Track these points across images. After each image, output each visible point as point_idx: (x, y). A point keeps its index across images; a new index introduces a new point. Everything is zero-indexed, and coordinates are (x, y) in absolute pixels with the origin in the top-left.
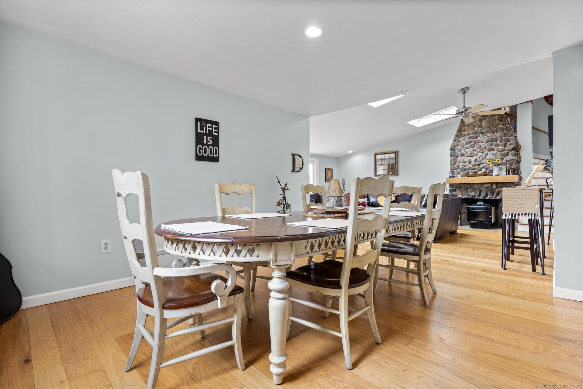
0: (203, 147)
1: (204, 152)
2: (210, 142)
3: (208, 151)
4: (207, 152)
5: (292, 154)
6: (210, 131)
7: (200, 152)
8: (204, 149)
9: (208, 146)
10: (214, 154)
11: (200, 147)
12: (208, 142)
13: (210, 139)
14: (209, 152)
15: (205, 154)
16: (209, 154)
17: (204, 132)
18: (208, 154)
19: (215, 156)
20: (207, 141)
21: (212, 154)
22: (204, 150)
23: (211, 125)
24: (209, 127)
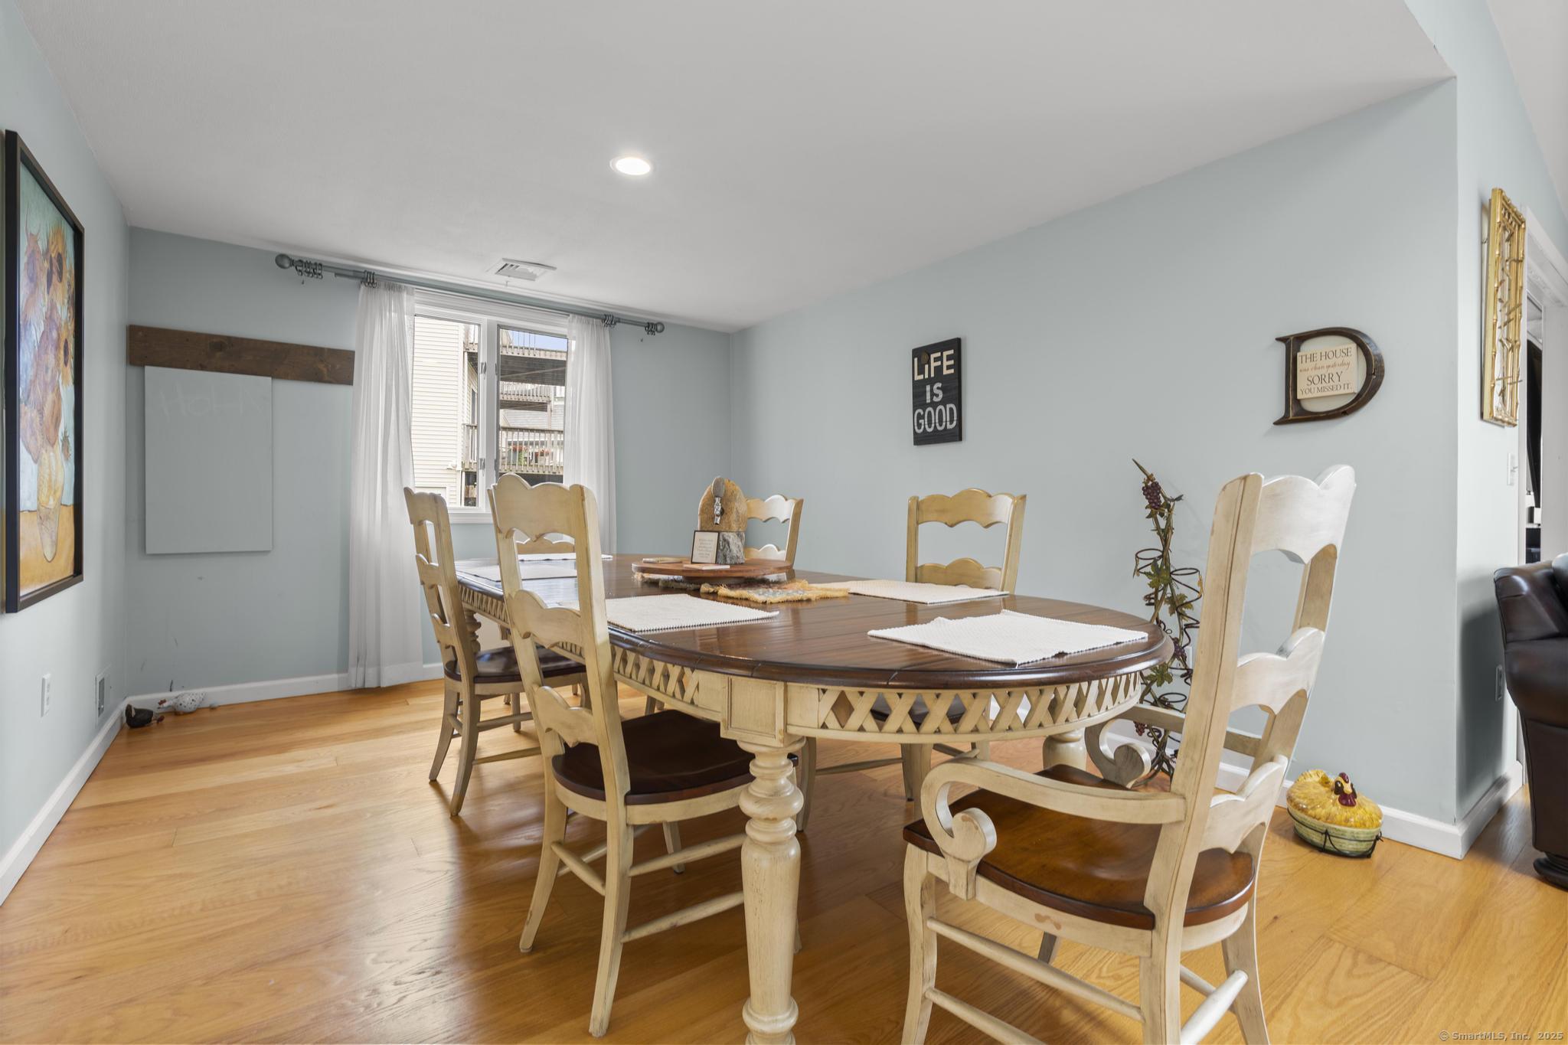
0: (924, 412)
1: (926, 423)
2: (937, 395)
3: (935, 418)
4: (933, 422)
5: (1278, 339)
6: (939, 369)
7: (919, 426)
8: (926, 416)
9: (934, 405)
10: (948, 423)
11: (919, 414)
12: (935, 397)
13: (938, 388)
14: (937, 421)
15: (930, 427)
16: (937, 425)
17: (927, 376)
18: (935, 426)
19: (949, 427)
20: (933, 394)
21: (944, 424)
22: (926, 419)
23: (939, 354)
24: (936, 360)
